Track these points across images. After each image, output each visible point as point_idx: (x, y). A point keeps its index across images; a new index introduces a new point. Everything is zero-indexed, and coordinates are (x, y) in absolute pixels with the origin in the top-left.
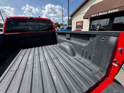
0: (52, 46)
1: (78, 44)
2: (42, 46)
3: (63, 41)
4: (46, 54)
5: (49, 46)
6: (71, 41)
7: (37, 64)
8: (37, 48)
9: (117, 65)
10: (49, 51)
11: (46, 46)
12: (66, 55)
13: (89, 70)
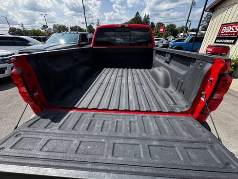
0: (142, 70)
1: (176, 71)
2: (128, 68)
3: (160, 65)
4: (130, 78)
5: (138, 70)
6: (169, 65)
7: (118, 84)
8: (121, 70)
9: (204, 100)
10: (135, 76)
11: (134, 70)
12: (155, 84)
13: (173, 104)
